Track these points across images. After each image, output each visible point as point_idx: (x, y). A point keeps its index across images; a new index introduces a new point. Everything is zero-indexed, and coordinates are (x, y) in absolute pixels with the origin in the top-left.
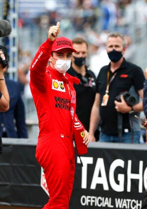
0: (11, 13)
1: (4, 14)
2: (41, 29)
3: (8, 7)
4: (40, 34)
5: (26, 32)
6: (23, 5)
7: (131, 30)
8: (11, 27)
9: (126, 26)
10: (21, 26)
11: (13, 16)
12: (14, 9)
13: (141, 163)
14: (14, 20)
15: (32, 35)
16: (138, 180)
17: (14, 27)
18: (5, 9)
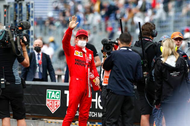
0: (31, 18)
1: (27, 19)
2: (46, 26)
3: (29, 15)
4: (45, 29)
5: (38, 28)
6: (36, 14)
7: (91, 27)
8: (30, 25)
9: (89, 25)
10: (35, 25)
11: (32, 20)
12: (32, 17)
13: (97, 94)
14: (32, 22)
15: (41, 30)
16: (95, 102)
17: (32, 25)
18: (27, 16)
